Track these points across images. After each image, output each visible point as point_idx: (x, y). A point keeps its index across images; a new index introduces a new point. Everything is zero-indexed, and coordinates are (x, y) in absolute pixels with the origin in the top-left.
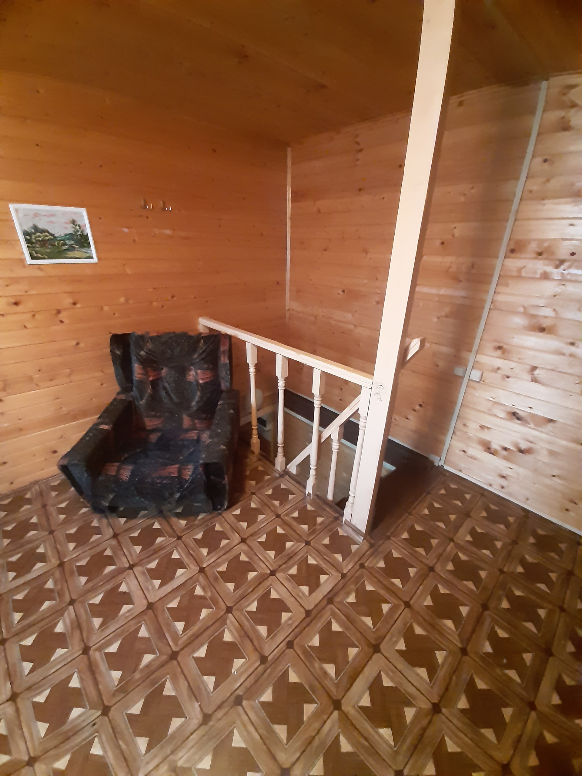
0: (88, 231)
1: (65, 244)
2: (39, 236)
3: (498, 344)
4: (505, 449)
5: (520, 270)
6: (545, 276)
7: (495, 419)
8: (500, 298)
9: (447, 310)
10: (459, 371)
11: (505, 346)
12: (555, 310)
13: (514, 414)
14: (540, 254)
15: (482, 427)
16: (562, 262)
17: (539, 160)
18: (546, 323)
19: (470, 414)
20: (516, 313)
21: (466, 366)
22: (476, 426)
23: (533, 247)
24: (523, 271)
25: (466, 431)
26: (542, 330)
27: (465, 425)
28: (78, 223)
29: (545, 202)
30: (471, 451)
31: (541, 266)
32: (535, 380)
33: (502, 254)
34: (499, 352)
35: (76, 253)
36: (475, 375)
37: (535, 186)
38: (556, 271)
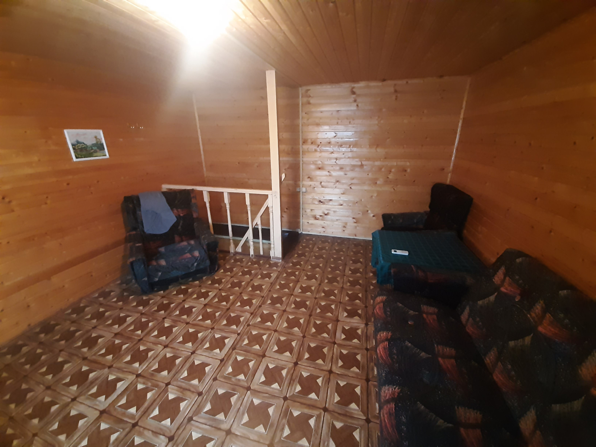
0: (103, 141)
1: (92, 149)
2: (79, 146)
3: (308, 176)
4: (321, 216)
5: (308, 149)
6: (316, 151)
7: (315, 205)
8: (305, 159)
9: (287, 166)
10: (298, 190)
11: (310, 177)
12: (321, 161)
13: (320, 201)
14: (312, 143)
15: (312, 210)
16: (319, 146)
17: (304, 113)
18: (320, 166)
19: (306, 206)
20: (311, 164)
21: (300, 186)
22: (310, 210)
23: (309, 141)
24: (309, 149)
25: (306, 213)
26: (320, 169)
27: (305, 211)
28: (98, 137)
29: (309, 126)
30: (310, 222)
31: (313, 147)
32: (323, 187)
33: (301, 144)
34: (309, 179)
35: (98, 154)
36: (304, 190)
37: (305, 121)
38: (318, 148)
